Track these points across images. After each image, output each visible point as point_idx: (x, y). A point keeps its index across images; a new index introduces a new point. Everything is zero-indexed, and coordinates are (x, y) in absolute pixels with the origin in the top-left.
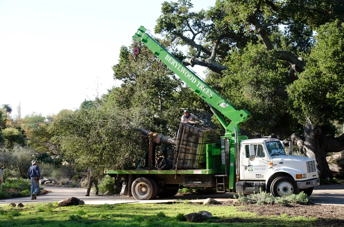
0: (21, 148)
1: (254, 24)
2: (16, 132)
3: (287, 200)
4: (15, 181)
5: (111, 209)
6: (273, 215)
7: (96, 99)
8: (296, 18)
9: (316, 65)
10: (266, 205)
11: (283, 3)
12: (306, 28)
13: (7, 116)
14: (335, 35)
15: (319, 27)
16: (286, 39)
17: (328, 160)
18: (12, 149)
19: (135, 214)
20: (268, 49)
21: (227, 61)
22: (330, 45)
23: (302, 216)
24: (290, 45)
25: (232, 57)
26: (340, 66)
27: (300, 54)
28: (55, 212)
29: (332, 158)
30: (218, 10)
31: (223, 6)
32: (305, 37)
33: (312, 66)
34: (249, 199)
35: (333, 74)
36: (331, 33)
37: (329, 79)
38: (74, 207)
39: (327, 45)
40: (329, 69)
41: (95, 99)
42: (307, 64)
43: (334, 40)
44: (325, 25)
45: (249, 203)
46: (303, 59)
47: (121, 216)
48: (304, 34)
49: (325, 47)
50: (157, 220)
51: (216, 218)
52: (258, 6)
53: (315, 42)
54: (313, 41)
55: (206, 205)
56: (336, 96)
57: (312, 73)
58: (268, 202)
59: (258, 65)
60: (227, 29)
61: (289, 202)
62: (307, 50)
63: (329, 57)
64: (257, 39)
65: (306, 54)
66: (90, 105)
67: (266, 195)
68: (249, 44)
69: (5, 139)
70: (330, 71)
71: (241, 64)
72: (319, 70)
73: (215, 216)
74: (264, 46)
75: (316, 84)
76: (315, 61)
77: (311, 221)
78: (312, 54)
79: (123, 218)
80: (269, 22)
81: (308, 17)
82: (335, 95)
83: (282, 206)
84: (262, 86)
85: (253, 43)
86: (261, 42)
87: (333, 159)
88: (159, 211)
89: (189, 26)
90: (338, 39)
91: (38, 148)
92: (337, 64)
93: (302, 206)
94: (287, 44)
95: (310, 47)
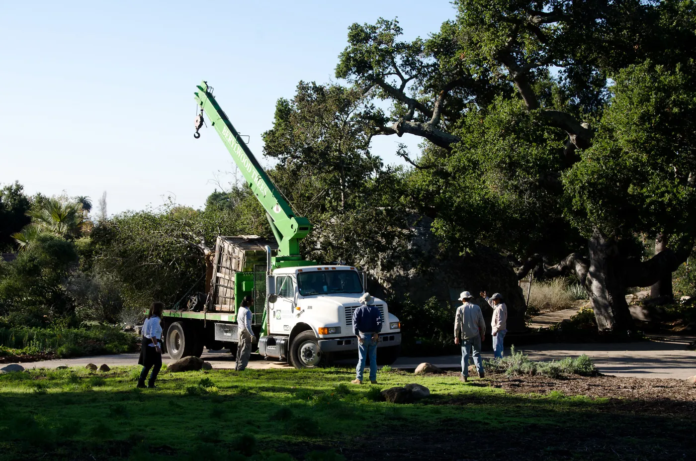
1: (506, 65)
3: (557, 368)
4: (95, 326)
5: (257, 379)
6: (533, 392)
7: (234, 189)
8: (578, 55)
9: (611, 137)
10: (522, 376)
11: (556, 30)
12: (595, 74)
13: (83, 216)
14: (645, 86)
15: (618, 71)
16: (561, 92)
17: (628, 301)
18: (91, 273)
19: (298, 387)
20: (530, 109)
21: (460, 127)
22: (635, 104)
23: (583, 394)
24: (568, 102)
25: (468, 120)
26: (652, 139)
27: (585, 118)
28: (161, 380)
29: (635, 297)
30: (445, 39)
31: (454, 33)
32: (593, 90)
33: (605, 138)
34: (492, 365)
35: (640, 153)
36: (638, 82)
37: (633, 161)
38: (194, 373)
39: (632, 103)
40: (634, 144)
41: (232, 190)
42: (596, 134)
43: (643, 95)
44: (628, 69)
45: (492, 371)
46: (589, 126)
47: (273, 389)
48: (591, 83)
49: (627, 106)
50: (334, 397)
51: (436, 396)
52: (514, 34)
53: (609, 97)
54: (607, 96)
55: (419, 374)
56: (645, 190)
57: (604, 150)
58: (526, 370)
59: (513, 136)
60: (461, 73)
61: (561, 371)
62: (597, 112)
63: (635, 123)
64: (512, 90)
65: (595, 117)
66: (222, 199)
67: (522, 360)
68: (498, 99)
69: (79, 256)
70: (635, 148)
71: (483, 133)
72: (617, 146)
73: (434, 393)
74: (524, 102)
75: (612, 169)
76: (611, 131)
77: (598, 404)
78: (605, 118)
79: (277, 394)
80: (533, 61)
81: (598, 53)
82: (642, 189)
83: (550, 377)
84: (519, 172)
85: (504, 97)
86: (518, 95)
87: (637, 298)
88: (339, 383)
89: (394, 65)
90: (650, 93)
92: (648, 136)
93: (582, 377)
94: (563, 100)
95: (602, 106)
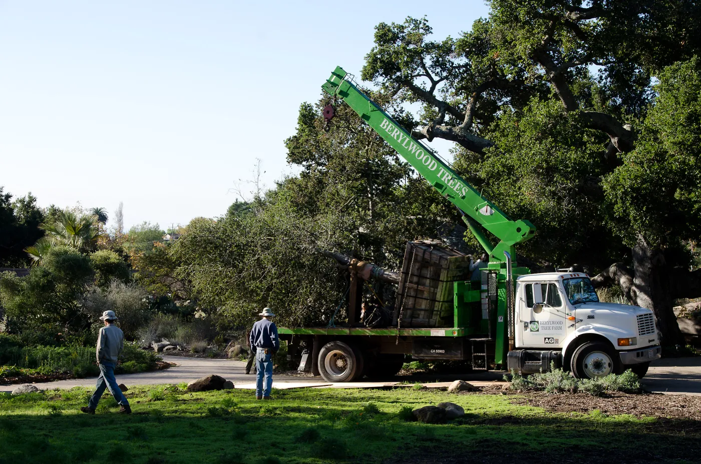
0: (123, 286)
2: (114, 257)
5: (282, 398)
7: (256, 199)
13: (98, 229)
18: (108, 288)
19: (324, 406)
28: (182, 400)
38: (215, 392)
47: (299, 410)
50: (363, 417)
55: (452, 392)
66: (244, 209)
69: (95, 270)
79: (303, 415)
88: (367, 403)
91: (152, 287)
